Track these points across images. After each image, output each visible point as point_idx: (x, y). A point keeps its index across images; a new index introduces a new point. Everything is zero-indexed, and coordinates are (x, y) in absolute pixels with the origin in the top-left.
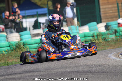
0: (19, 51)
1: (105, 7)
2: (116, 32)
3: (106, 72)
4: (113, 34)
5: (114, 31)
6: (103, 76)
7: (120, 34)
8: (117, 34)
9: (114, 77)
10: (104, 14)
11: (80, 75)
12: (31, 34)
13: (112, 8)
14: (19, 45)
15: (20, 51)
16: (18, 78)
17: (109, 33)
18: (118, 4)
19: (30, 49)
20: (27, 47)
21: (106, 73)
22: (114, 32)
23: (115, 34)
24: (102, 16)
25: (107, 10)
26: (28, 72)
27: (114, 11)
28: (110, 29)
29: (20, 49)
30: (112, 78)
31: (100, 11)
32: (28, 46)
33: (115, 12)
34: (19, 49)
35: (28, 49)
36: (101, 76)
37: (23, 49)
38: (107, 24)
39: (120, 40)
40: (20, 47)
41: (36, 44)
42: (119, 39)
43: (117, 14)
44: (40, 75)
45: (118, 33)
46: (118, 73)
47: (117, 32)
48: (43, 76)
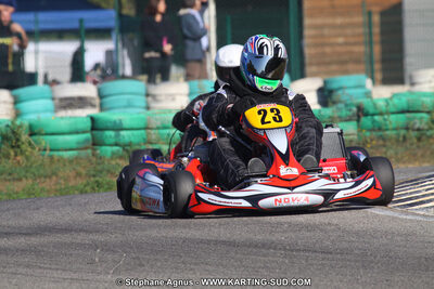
0: (12, 153)
1: (319, 21)
2: (361, 112)
3: (331, 253)
4: (348, 120)
5: (355, 109)
6: (322, 264)
7: (374, 121)
8: (366, 121)
9: (361, 271)
10: (316, 45)
11: (238, 256)
12: (53, 99)
13: (342, 26)
14: (14, 132)
15: (16, 155)
16: (17, 250)
17: (336, 115)
18: (370, 14)
19: (51, 150)
20: (43, 144)
21: (330, 256)
22: (353, 115)
23: (358, 121)
24: (307, 51)
25: (326, 32)
26: (50, 231)
27: (352, 40)
28: (340, 102)
29: (19, 147)
30: (352, 275)
31: (301, 36)
32: (46, 140)
33: (355, 44)
34: (13, 147)
35: (45, 150)
36: (312, 265)
37: (29, 149)
38: (325, 82)
39: (374, 142)
40: (18, 140)
41: (77, 132)
42: (372, 140)
43: (360, 49)
44: (94, 246)
45: (369, 117)
46: (375, 257)
47: (366, 115)
48: (108, 248)
